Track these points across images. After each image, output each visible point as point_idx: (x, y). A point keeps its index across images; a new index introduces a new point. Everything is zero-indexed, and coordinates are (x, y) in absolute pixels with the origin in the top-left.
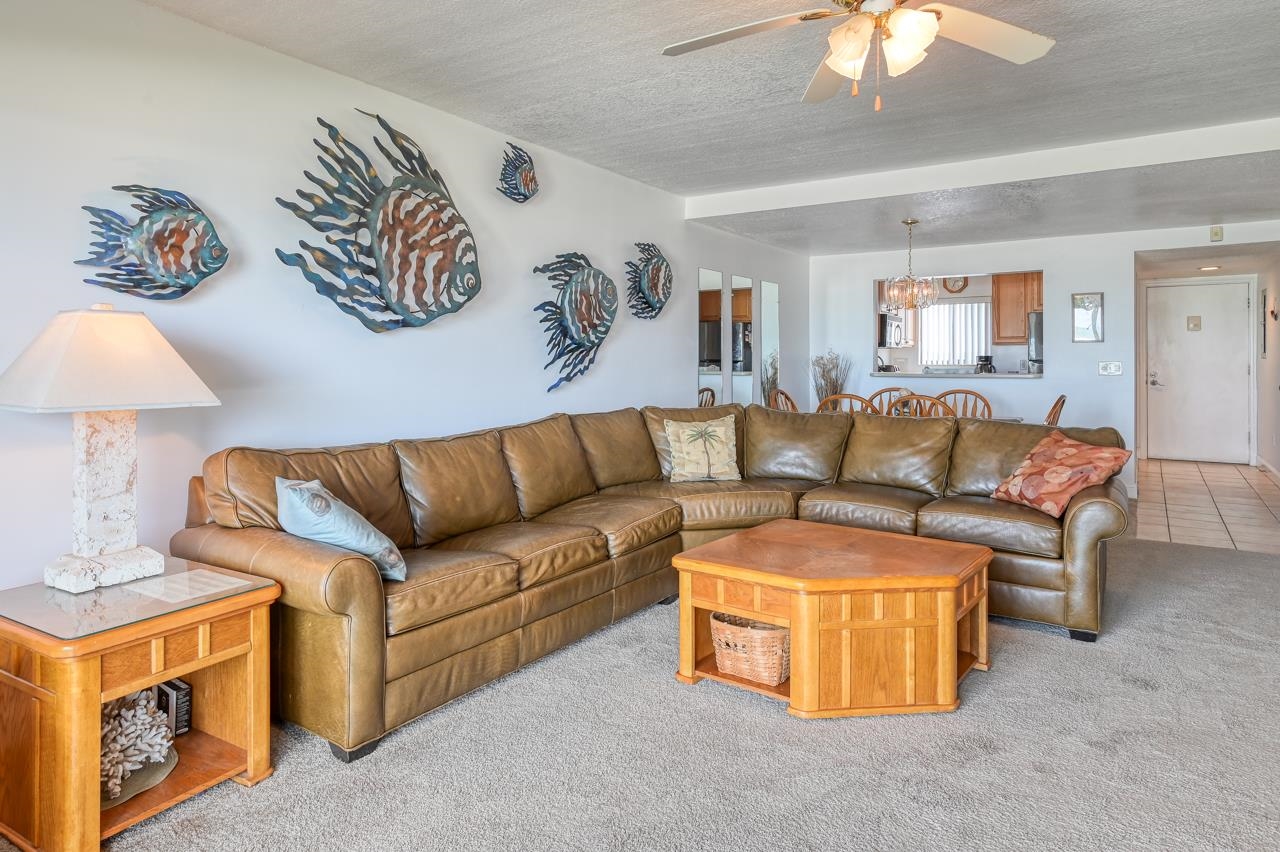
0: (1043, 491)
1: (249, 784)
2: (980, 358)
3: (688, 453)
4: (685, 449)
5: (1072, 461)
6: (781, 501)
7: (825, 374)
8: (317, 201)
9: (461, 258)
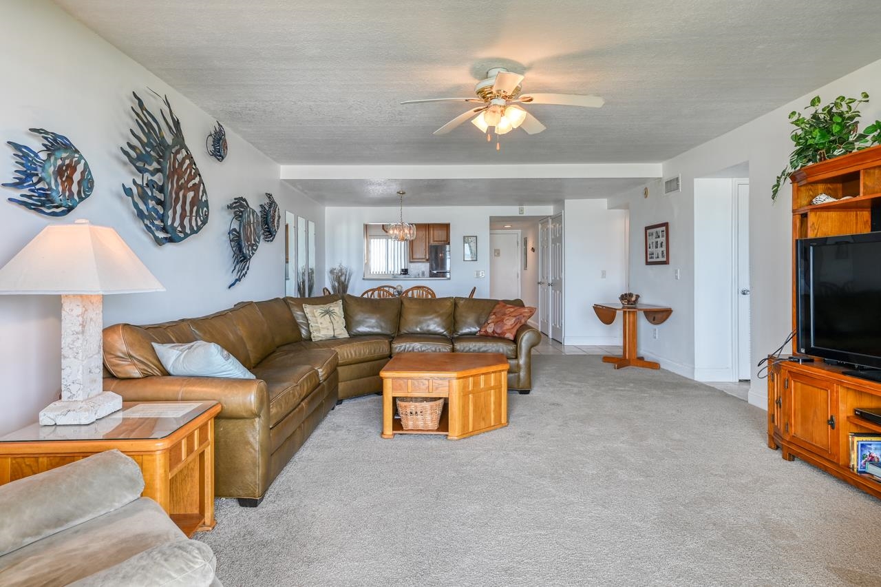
0: (505, 328)
1: (211, 529)
2: (402, 270)
3: (321, 323)
4: (320, 320)
5: (514, 314)
6: (384, 346)
7: (338, 279)
8: (138, 151)
9: (202, 197)
